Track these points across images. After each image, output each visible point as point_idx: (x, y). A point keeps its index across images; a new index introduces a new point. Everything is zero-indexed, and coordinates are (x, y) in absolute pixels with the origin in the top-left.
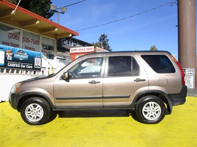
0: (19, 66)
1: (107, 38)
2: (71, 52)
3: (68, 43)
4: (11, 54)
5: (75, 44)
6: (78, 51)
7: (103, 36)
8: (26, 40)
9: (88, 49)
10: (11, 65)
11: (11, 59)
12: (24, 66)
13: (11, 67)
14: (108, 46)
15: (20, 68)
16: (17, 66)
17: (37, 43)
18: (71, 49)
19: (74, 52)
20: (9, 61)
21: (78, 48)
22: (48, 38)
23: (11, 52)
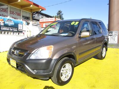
0: (8, 30)
1: (62, 13)
2: (40, 21)
3: (38, 16)
4: (3, 22)
5: (42, 16)
6: (45, 21)
7: (59, 11)
8: (12, 13)
9: (51, 19)
10: (3, 29)
11: (3, 25)
12: (12, 30)
13: (3, 30)
14: (63, 18)
15: (9, 31)
16: (7, 29)
17: (19, 15)
18: (40, 19)
19: (42, 21)
20: (2, 26)
21: (45, 19)
22: (26, 12)
23: (3, 20)
